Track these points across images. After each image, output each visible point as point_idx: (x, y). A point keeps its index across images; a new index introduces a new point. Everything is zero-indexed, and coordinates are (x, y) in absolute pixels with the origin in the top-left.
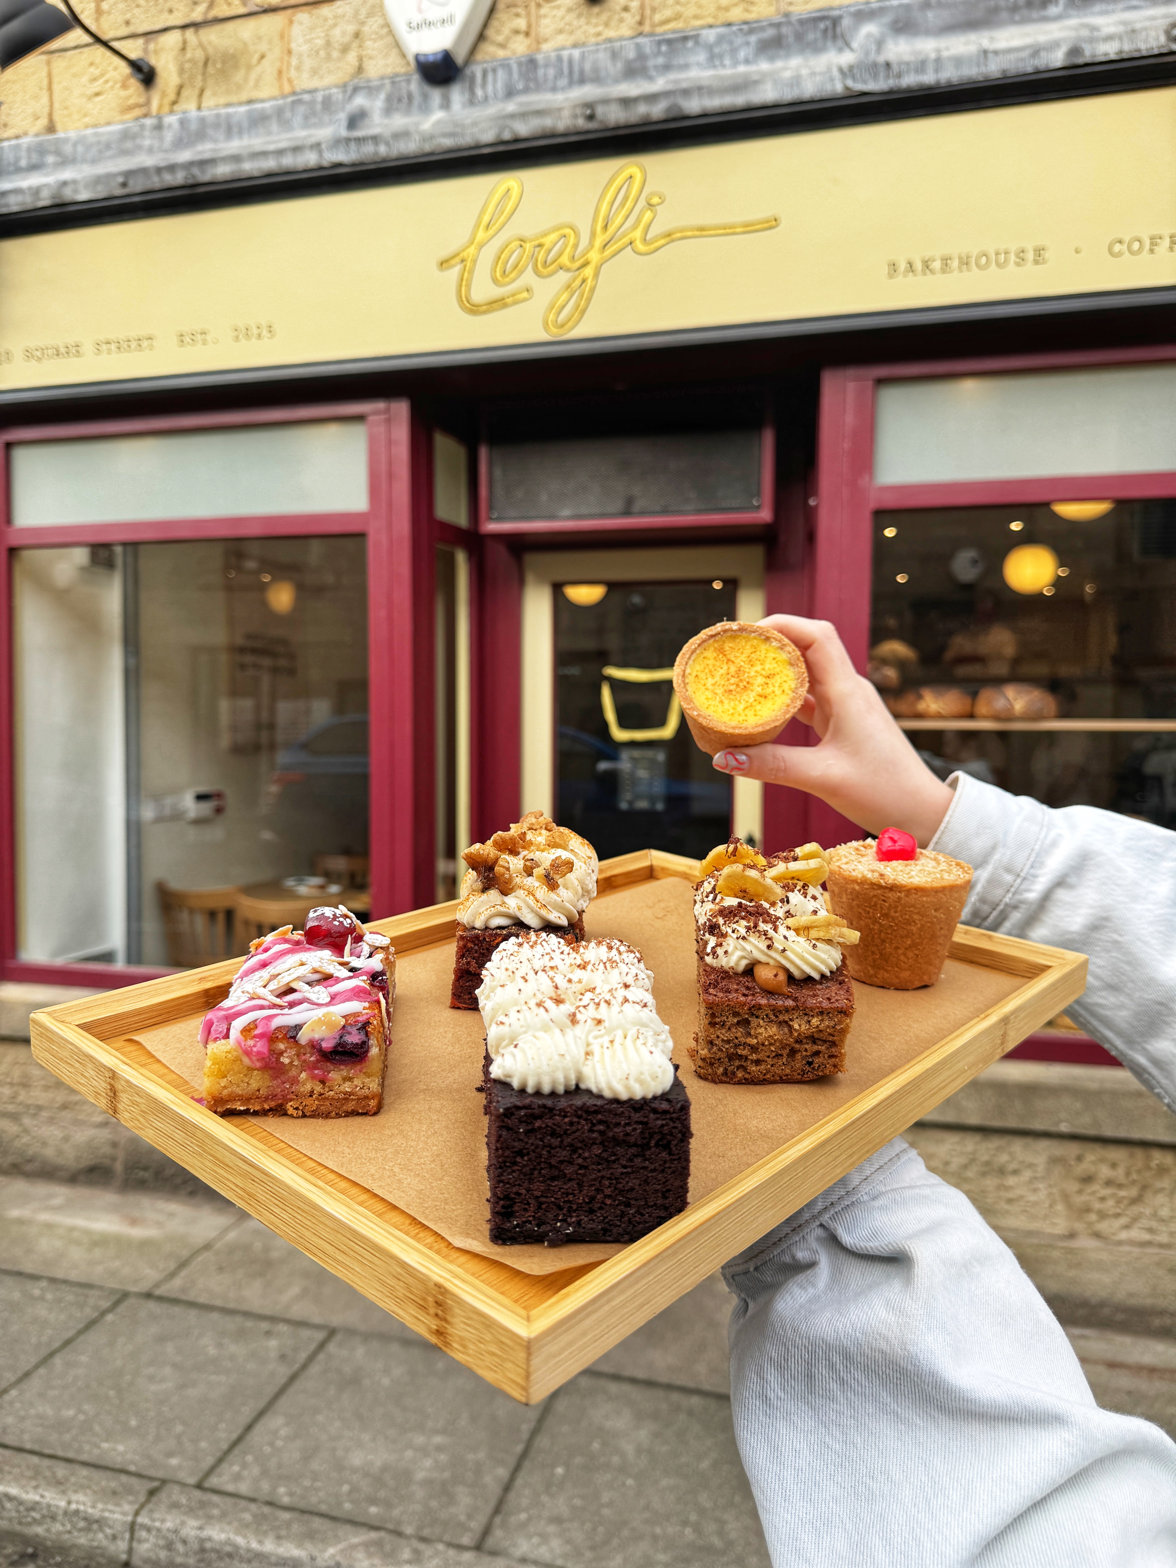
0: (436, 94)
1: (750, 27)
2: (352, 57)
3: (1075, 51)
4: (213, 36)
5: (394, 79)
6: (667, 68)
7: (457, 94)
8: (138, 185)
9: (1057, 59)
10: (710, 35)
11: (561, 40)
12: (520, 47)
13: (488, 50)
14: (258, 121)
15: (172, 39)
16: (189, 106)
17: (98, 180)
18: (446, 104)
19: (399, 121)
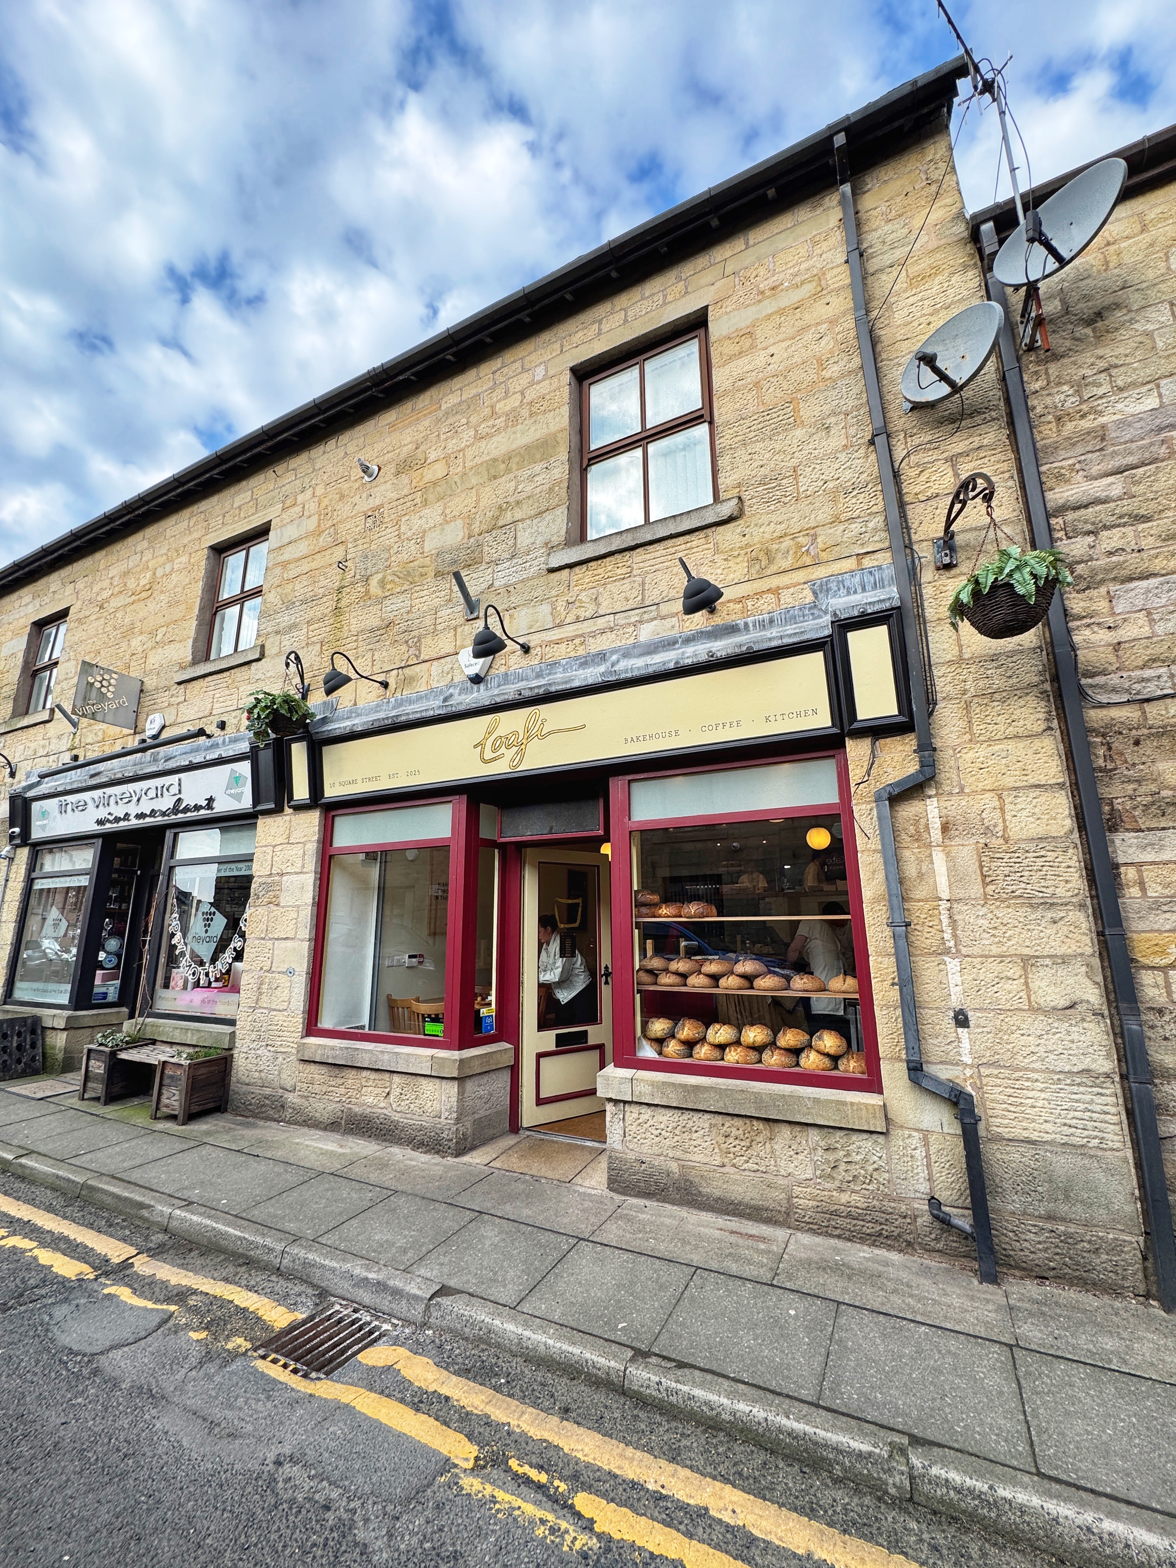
0: (475, 687)
1: (577, 658)
2: (450, 676)
3: (677, 663)
4: (406, 671)
5: (462, 682)
6: (550, 674)
7: (482, 686)
8: (376, 725)
9: (671, 665)
10: (564, 662)
11: (516, 666)
12: (503, 669)
13: (493, 671)
14: (419, 699)
15: (395, 672)
16: (398, 695)
17: (365, 723)
18: (478, 691)
19: (463, 697)
